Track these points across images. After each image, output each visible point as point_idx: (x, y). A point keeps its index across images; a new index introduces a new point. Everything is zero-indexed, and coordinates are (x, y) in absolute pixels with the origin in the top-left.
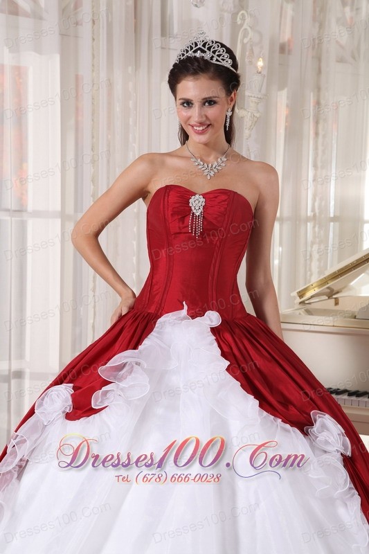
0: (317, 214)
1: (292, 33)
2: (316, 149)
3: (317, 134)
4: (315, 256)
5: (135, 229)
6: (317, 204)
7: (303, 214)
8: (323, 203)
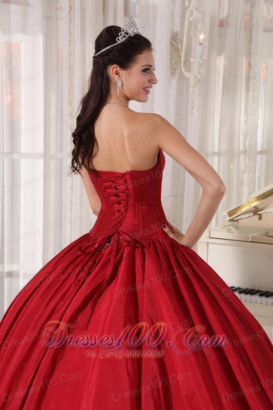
0: (248, 150)
1: (229, 11)
4: (246, 181)
6: (247, 142)
8: (252, 141)
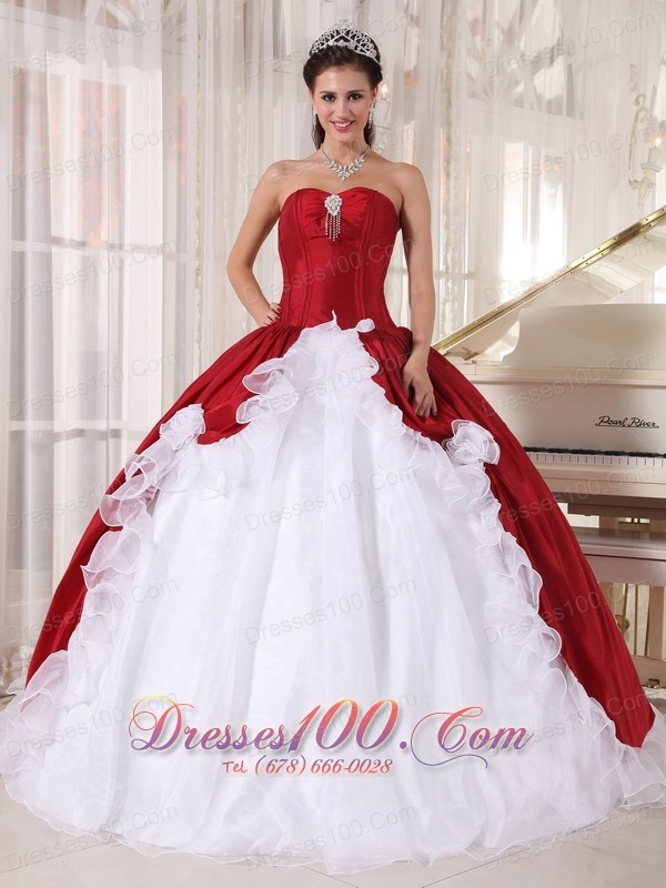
0: (451, 268)
1: (418, 60)
3: (448, 176)
4: (449, 315)
6: (449, 256)
8: (457, 256)
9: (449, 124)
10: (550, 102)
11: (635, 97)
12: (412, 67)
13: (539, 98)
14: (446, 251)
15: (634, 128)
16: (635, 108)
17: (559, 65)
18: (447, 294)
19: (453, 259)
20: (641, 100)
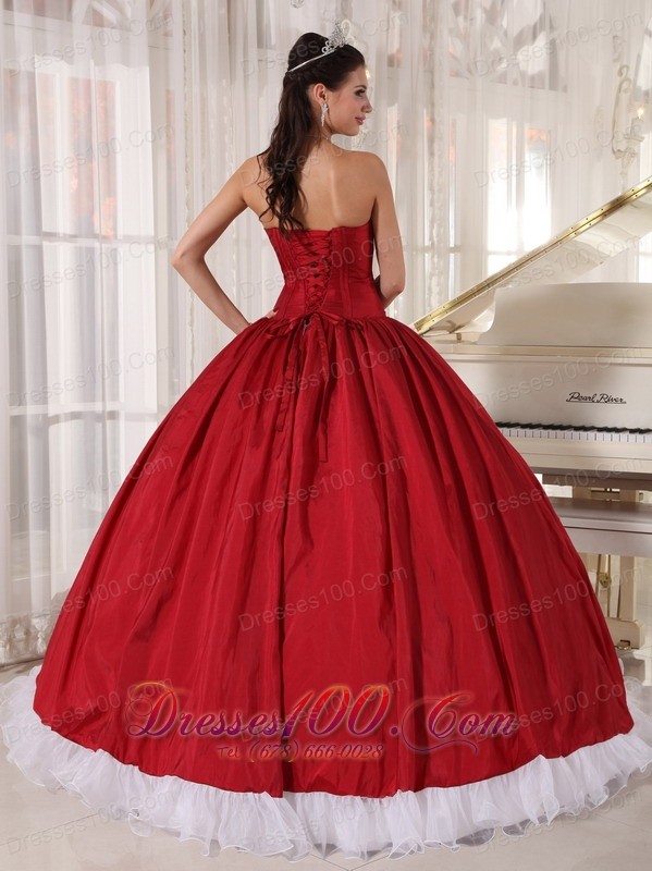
0: (436, 244)
1: (401, 43)
2: (432, 170)
3: (432, 154)
4: (435, 289)
5: (234, 257)
6: (434, 232)
7: (420, 243)
8: (442, 230)
9: (433, 104)
10: (533, 78)
11: (618, 67)
12: (395, 51)
13: (523, 74)
14: (432, 227)
15: (618, 98)
16: (619, 79)
17: (542, 41)
18: (433, 268)
19: (438, 236)
20: (624, 70)
